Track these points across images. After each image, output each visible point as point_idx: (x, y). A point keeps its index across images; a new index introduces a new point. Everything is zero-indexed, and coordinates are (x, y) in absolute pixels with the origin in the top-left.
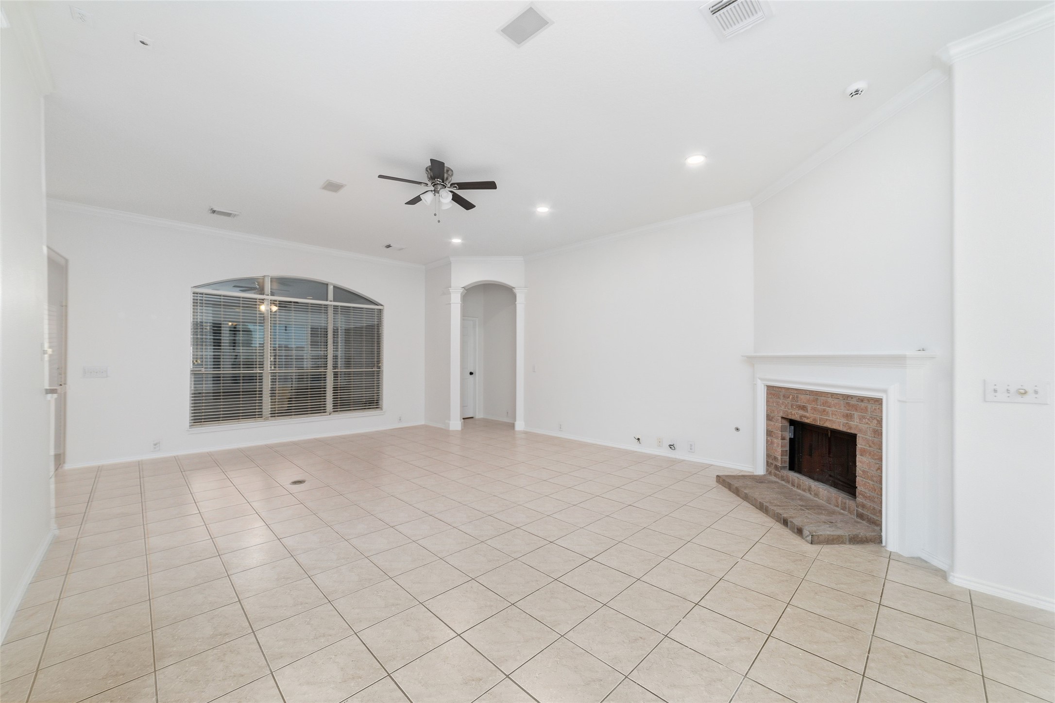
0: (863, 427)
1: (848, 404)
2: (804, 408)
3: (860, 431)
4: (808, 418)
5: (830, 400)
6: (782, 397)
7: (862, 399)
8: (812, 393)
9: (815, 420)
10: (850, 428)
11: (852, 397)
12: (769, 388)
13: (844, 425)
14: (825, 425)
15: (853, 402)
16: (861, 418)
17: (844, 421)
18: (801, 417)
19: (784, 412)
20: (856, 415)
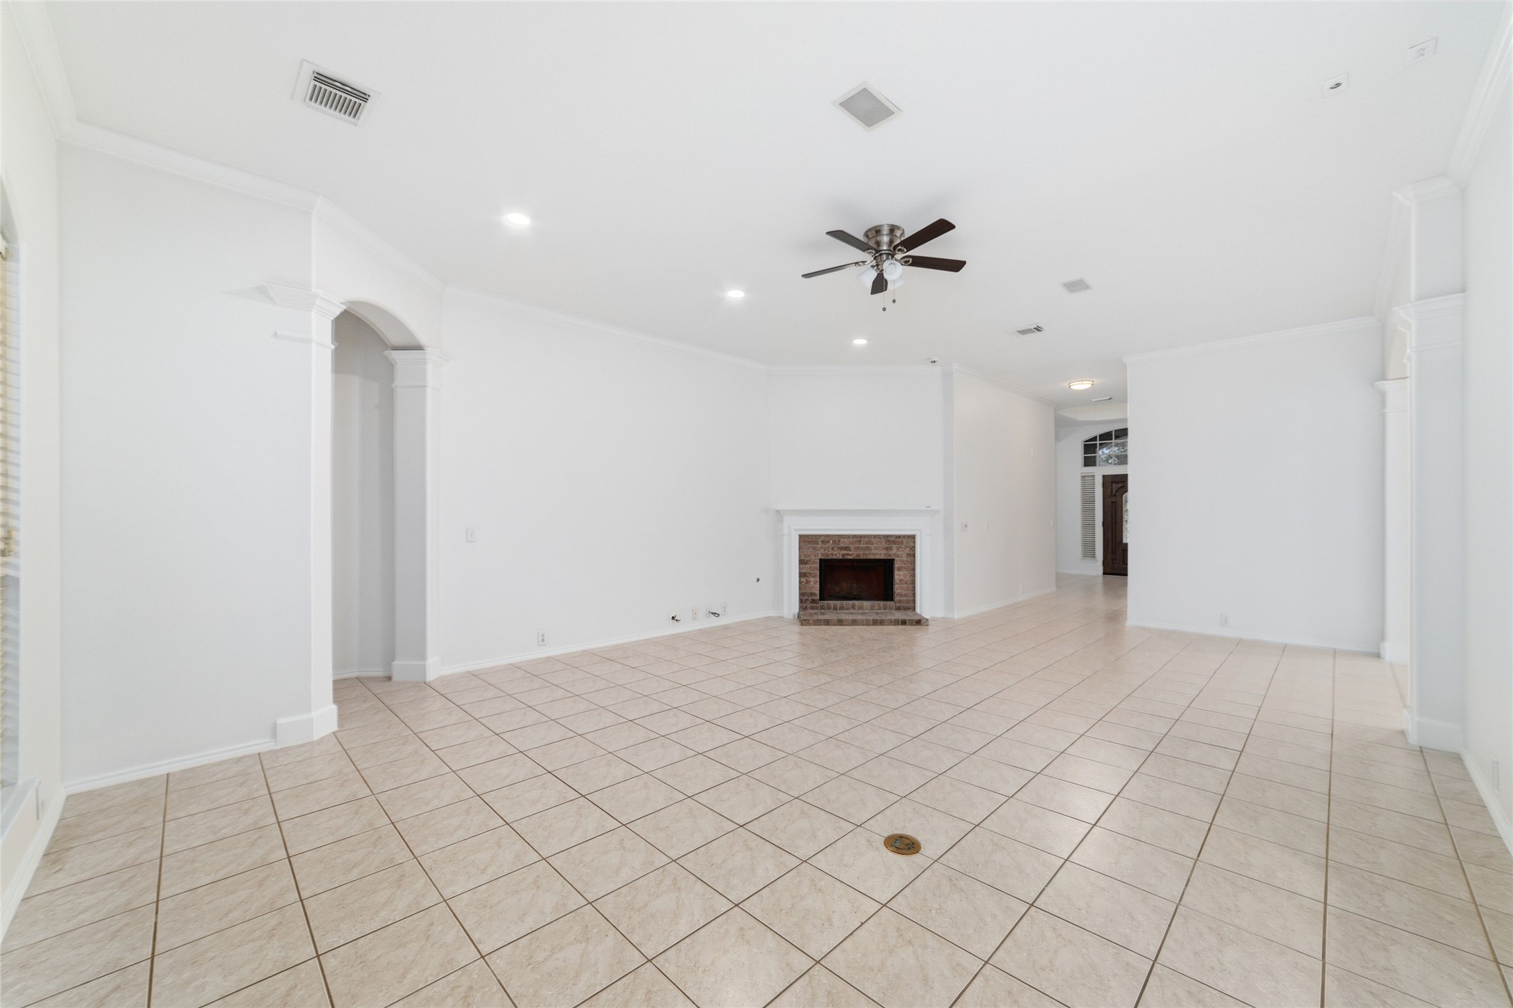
0: (899, 553)
1: (888, 541)
2: (847, 548)
3: (898, 556)
4: (850, 555)
5: (873, 540)
6: (820, 543)
7: (899, 537)
8: (855, 536)
9: (858, 555)
10: (890, 555)
11: (891, 536)
12: (801, 536)
13: (885, 555)
14: (868, 558)
15: (892, 539)
16: (898, 549)
17: (884, 552)
18: (843, 555)
19: (823, 555)
20: (894, 547)
